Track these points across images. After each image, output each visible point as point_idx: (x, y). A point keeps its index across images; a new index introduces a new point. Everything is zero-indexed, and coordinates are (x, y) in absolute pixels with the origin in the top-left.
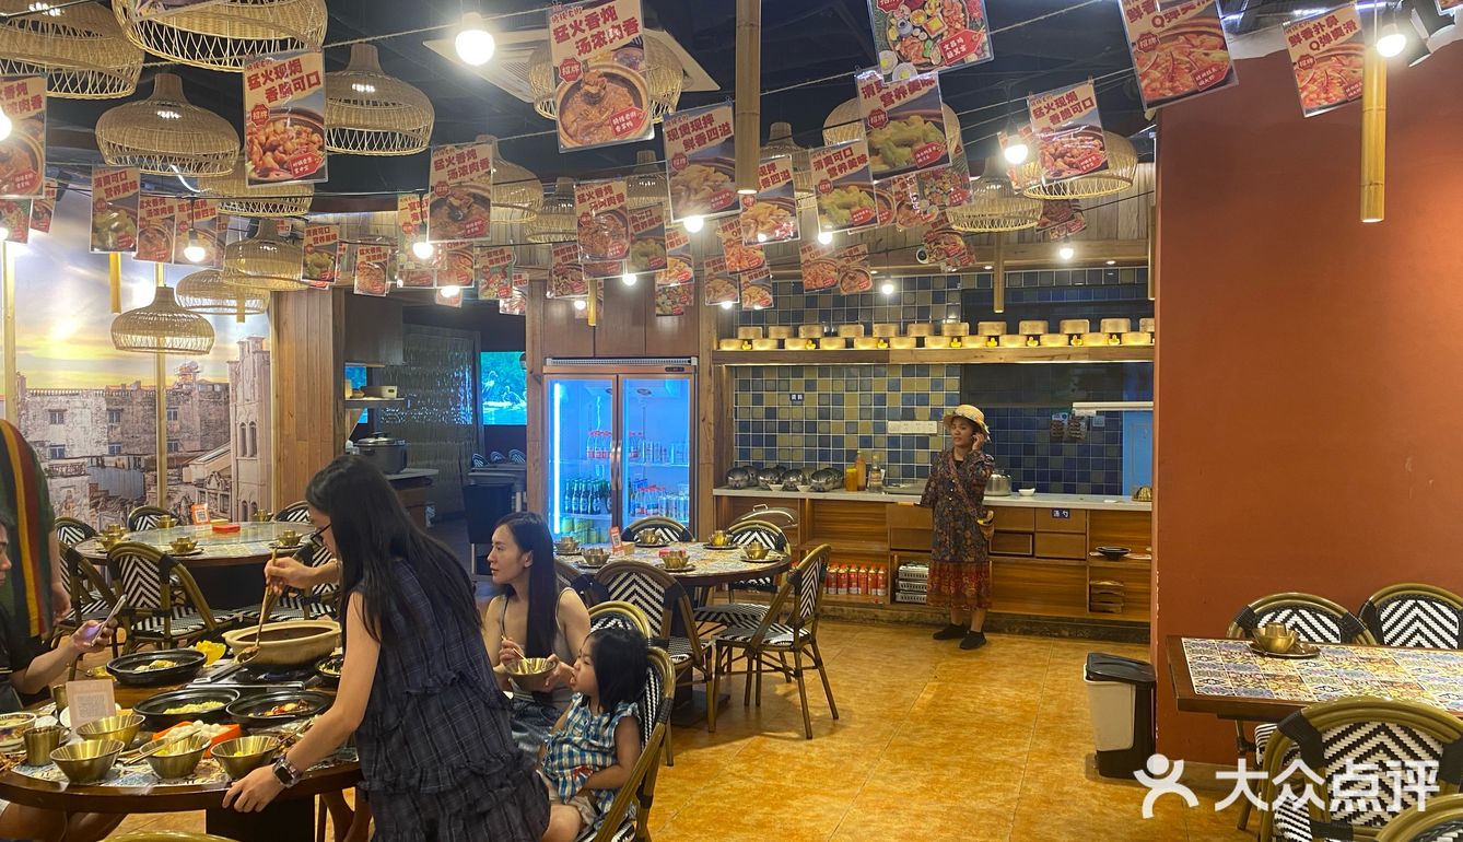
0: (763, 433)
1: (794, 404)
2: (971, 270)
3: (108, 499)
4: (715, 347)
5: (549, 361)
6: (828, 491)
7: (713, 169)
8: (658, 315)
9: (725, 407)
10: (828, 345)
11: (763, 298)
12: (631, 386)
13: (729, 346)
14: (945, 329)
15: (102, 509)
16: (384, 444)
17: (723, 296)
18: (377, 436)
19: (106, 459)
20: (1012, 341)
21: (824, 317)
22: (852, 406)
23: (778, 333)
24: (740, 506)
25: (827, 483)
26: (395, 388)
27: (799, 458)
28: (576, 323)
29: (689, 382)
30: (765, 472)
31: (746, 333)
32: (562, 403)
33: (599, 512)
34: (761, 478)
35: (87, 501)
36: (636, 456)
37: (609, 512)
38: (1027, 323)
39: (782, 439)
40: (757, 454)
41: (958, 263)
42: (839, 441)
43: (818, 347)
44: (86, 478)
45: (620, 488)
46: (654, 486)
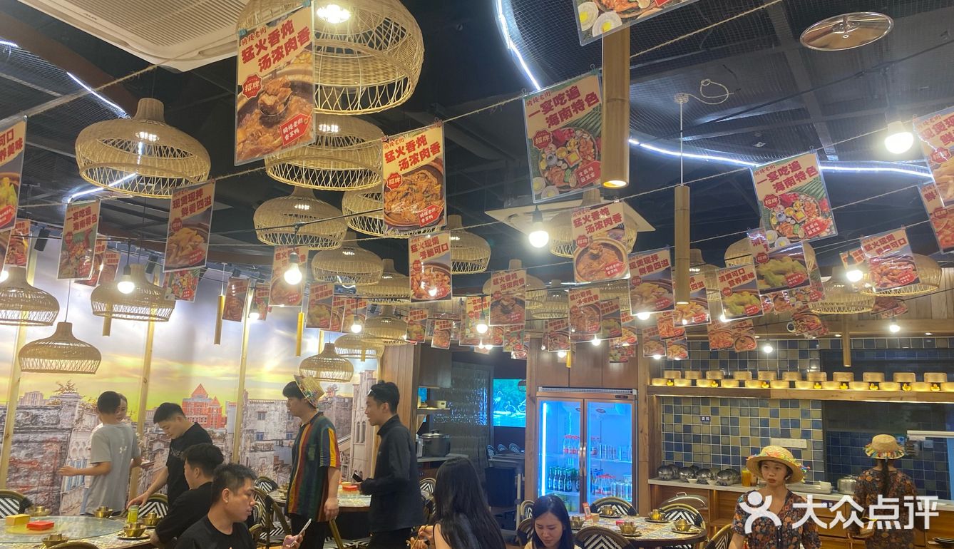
0: (683, 442)
1: (704, 423)
2: (825, 337)
3: (283, 466)
4: (649, 383)
5: (540, 388)
6: (729, 486)
7: (658, 285)
8: (611, 362)
9: (656, 423)
10: (727, 385)
11: (681, 353)
12: (592, 407)
13: (658, 383)
14: (810, 376)
15: (279, 472)
16: (438, 437)
17: (655, 352)
18: (433, 432)
19: (285, 441)
20: (858, 386)
21: (723, 365)
22: (745, 426)
23: (692, 375)
24: (667, 493)
25: (729, 479)
26: (445, 402)
27: (708, 460)
28: (557, 365)
29: (631, 406)
30: (684, 469)
31: (670, 375)
32: (548, 415)
33: (571, 491)
34: (682, 474)
35: (272, 466)
36: (595, 454)
37: (578, 491)
38: (869, 374)
39: (696, 447)
40: (678, 456)
41: (817, 334)
42: (736, 450)
43: (720, 385)
44: (273, 452)
45: (585, 475)
46: (608, 475)
